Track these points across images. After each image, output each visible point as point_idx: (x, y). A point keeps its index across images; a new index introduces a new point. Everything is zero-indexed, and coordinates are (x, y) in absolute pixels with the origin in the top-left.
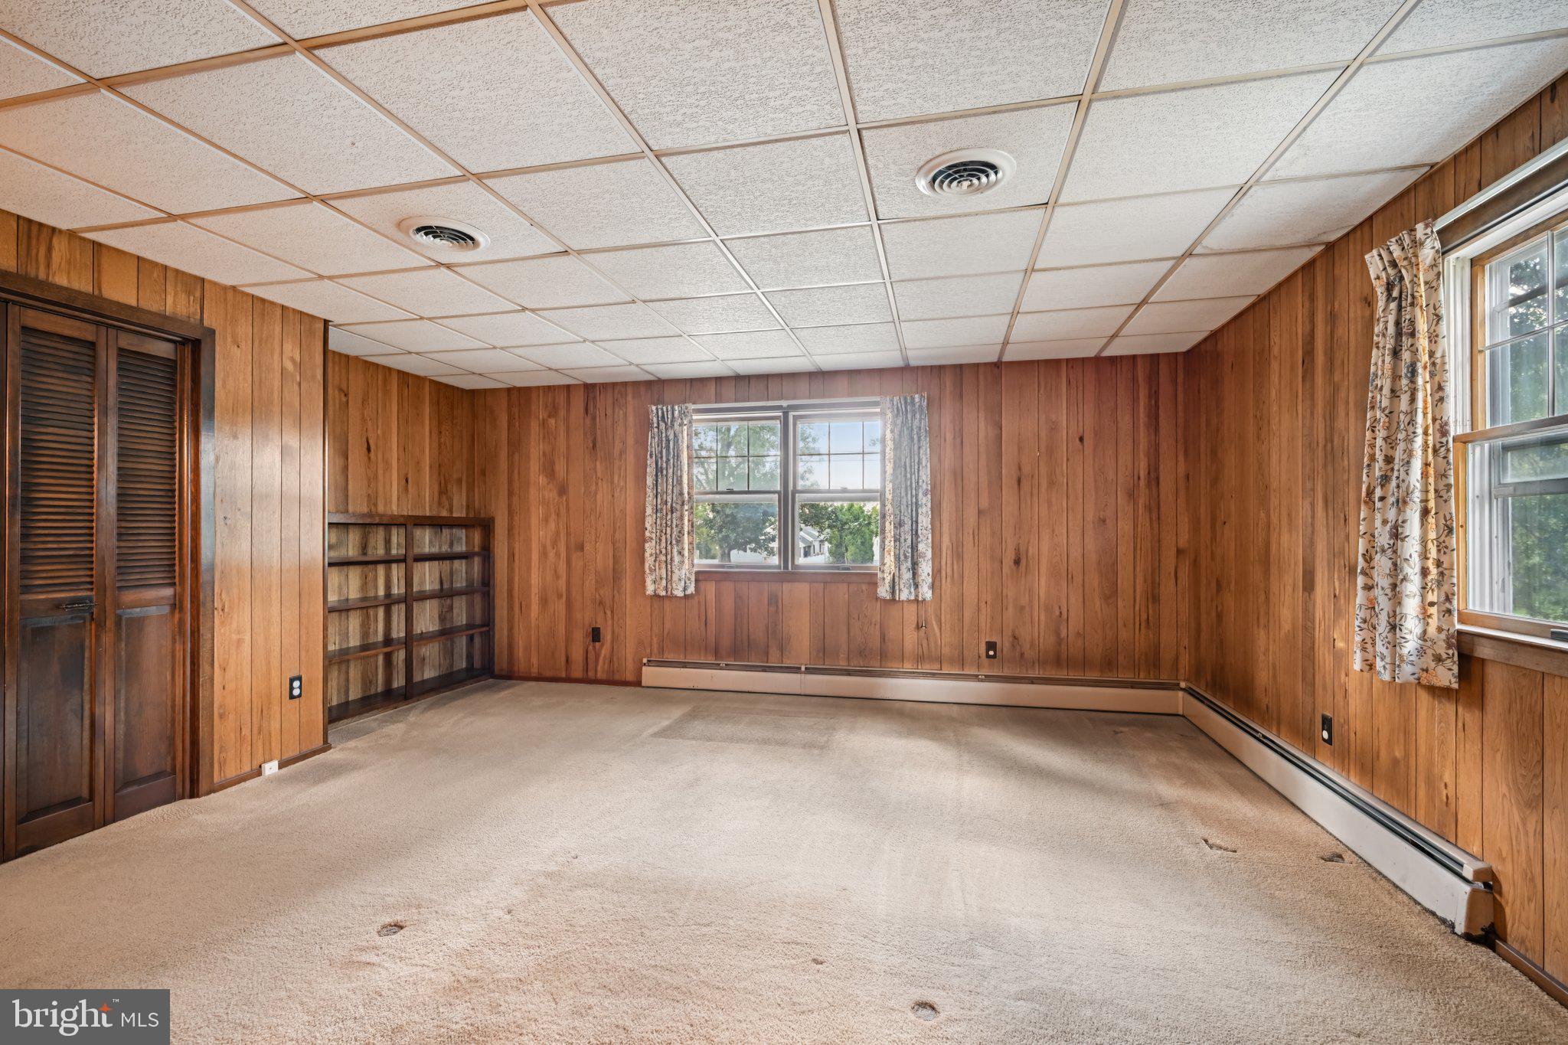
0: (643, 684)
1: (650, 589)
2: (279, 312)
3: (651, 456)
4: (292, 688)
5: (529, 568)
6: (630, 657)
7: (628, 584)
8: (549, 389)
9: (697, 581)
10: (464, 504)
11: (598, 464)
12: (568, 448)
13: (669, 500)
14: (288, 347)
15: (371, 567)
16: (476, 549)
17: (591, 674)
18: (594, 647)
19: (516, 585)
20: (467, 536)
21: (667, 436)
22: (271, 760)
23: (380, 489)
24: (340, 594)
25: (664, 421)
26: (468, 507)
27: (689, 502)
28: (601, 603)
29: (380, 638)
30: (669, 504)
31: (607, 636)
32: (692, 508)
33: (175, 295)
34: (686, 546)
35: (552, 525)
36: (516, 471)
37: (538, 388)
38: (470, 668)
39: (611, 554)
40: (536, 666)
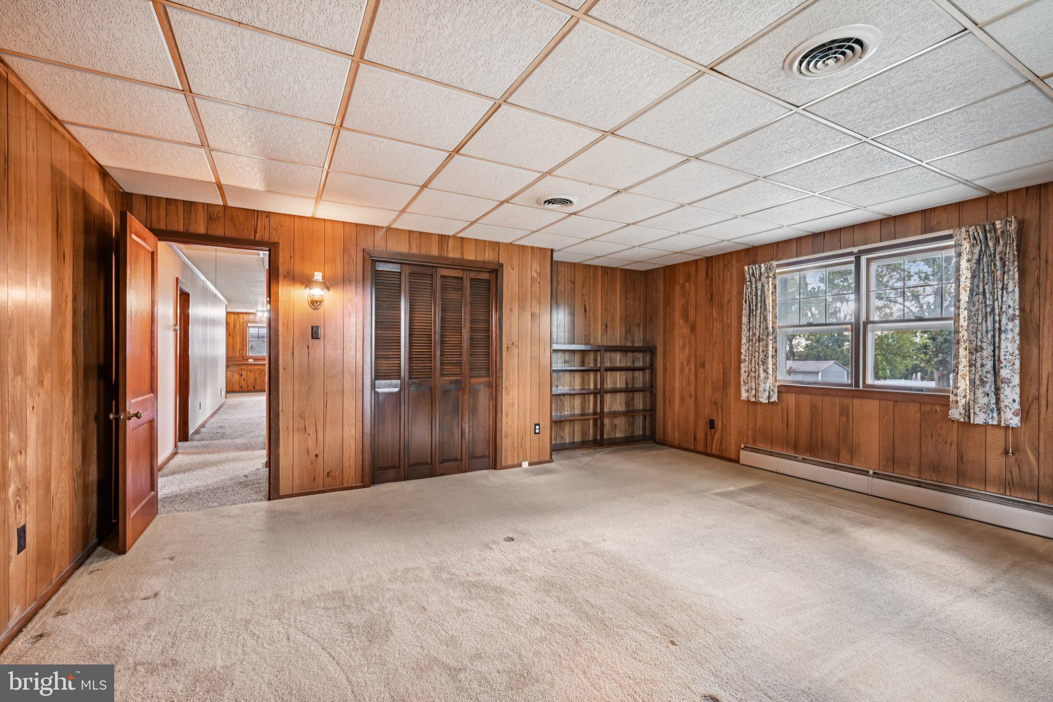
0: (741, 462)
1: (744, 396)
2: (530, 250)
3: (746, 302)
4: (535, 429)
5: (674, 378)
6: (733, 443)
7: (732, 391)
8: (686, 264)
9: (779, 392)
10: (642, 338)
11: (714, 310)
12: (696, 301)
13: (758, 333)
14: (534, 266)
15: (586, 373)
16: (648, 365)
17: (709, 450)
18: (711, 432)
19: (667, 388)
20: (643, 358)
21: (756, 287)
22: (526, 461)
23: (592, 332)
24: (570, 386)
25: (754, 277)
26: (644, 340)
27: (773, 333)
28: (715, 403)
29: (591, 411)
30: (757, 336)
31: (718, 424)
32: (775, 338)
33: (489, 253)
34: (770, 366)
35: (687, 351)
36: (668, 317)
37: (679, 264)
38: (644, 435)
39: (722, 370)
40: (677, 439)
